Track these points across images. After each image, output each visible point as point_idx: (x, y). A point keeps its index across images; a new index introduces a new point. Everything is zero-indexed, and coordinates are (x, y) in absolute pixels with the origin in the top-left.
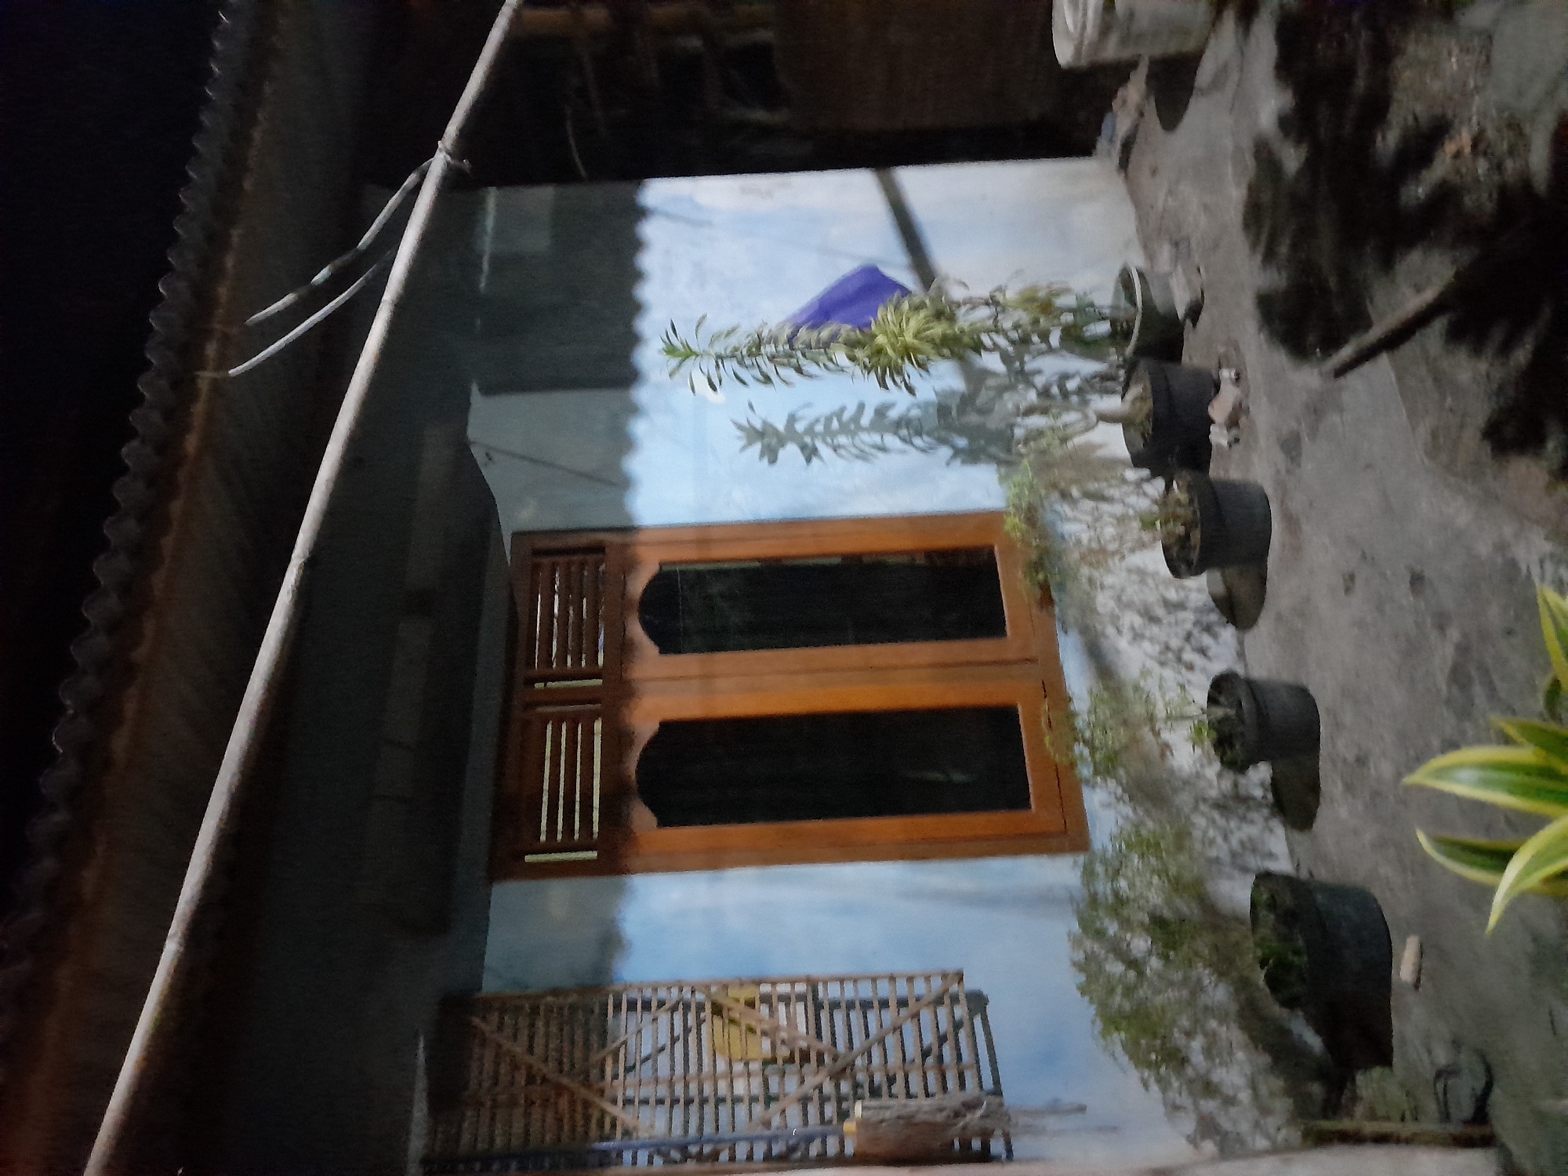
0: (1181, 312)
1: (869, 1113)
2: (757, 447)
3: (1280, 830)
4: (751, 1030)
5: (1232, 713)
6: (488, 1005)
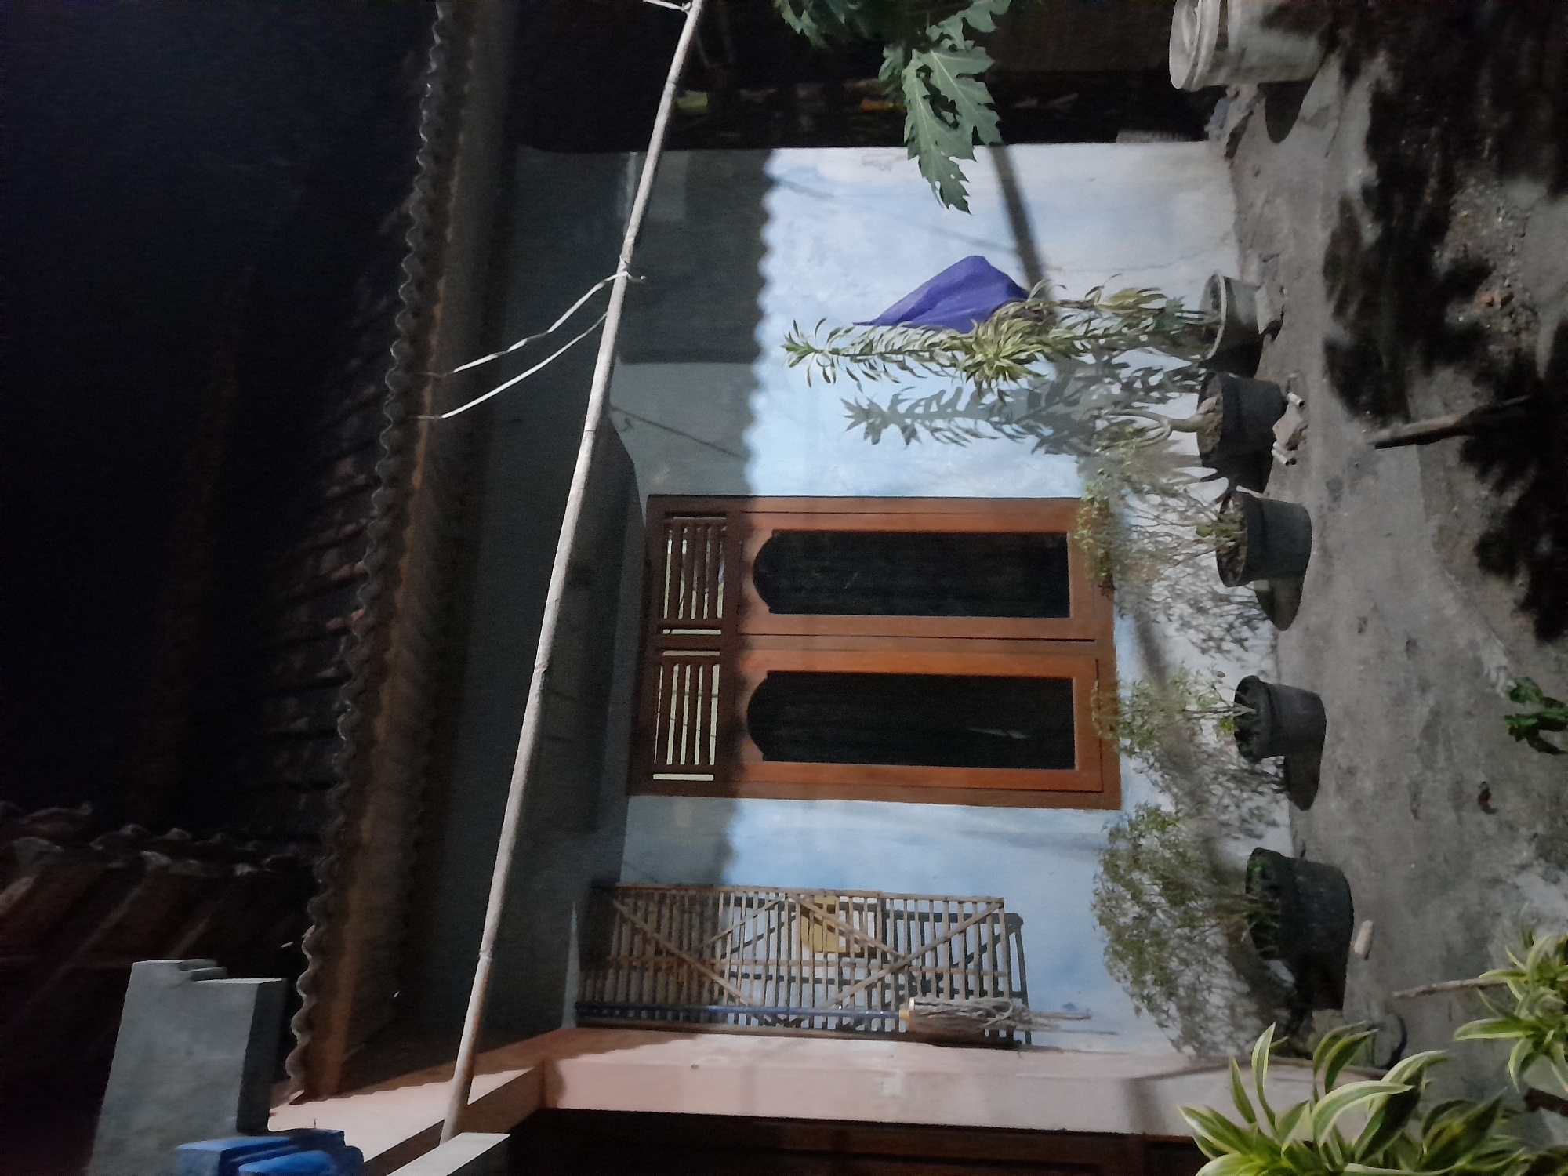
0: (1261, 329)
1: (920, 1006)
3: (1285, 802)
4: (831, 929)
5: (1253, 711)
6: (626, 892)
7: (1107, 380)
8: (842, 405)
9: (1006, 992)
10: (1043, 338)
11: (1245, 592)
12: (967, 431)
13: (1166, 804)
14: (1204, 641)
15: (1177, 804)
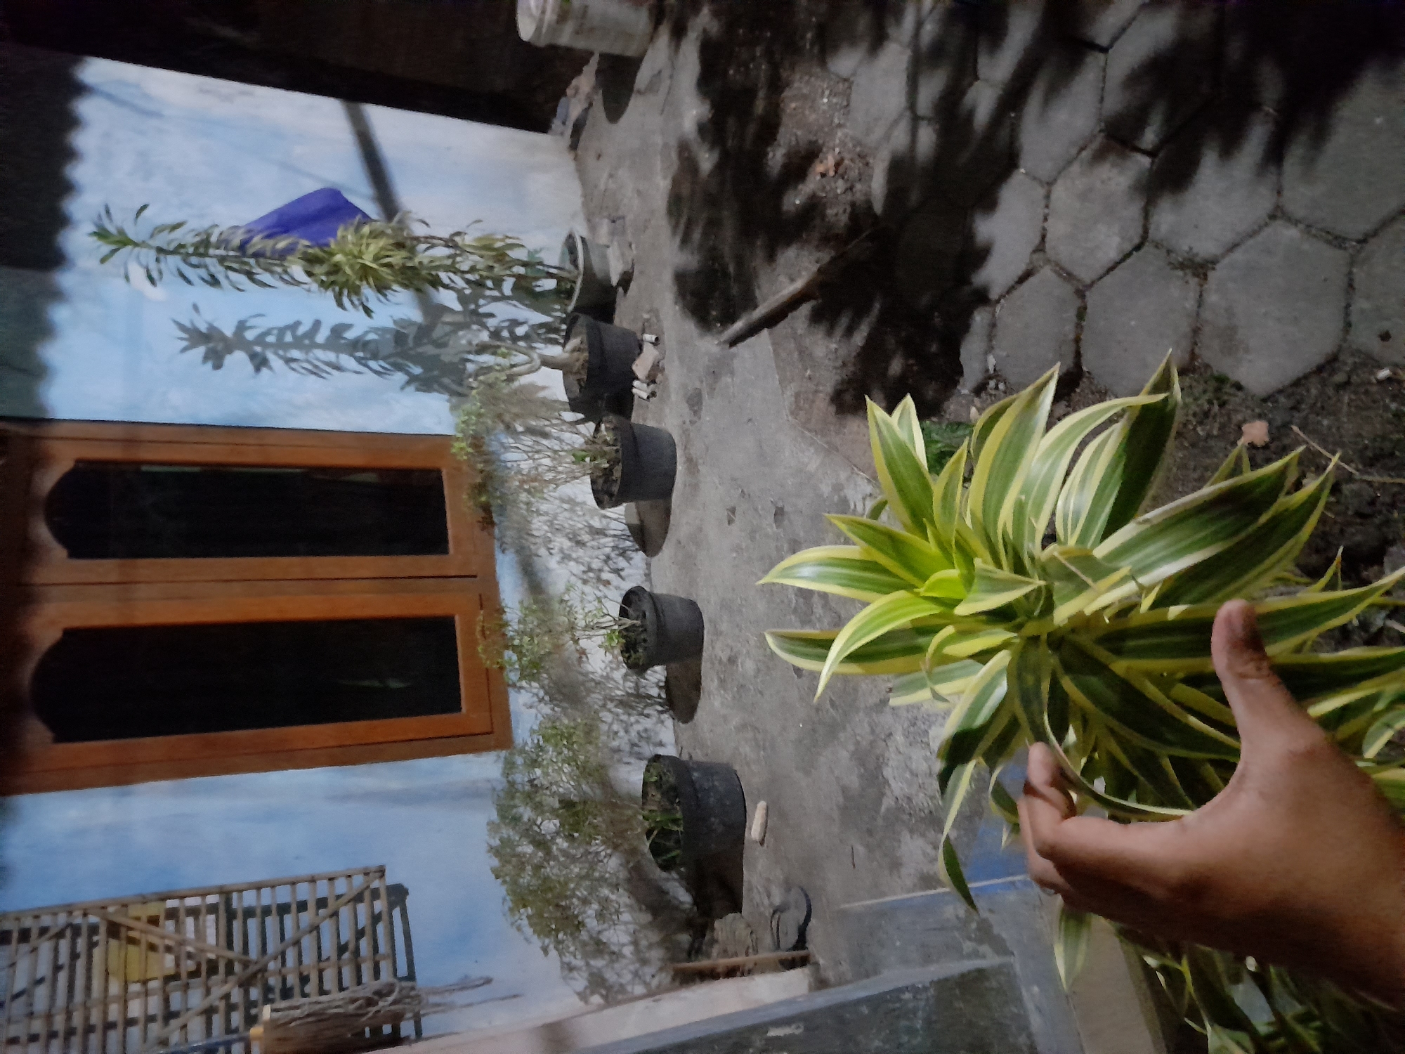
0: (614, 281)
1: (276, 1015)
2: (201, 350)
5: (638, 622)
7: (475, 327)
8: (174, 326)
11: (617, 526)
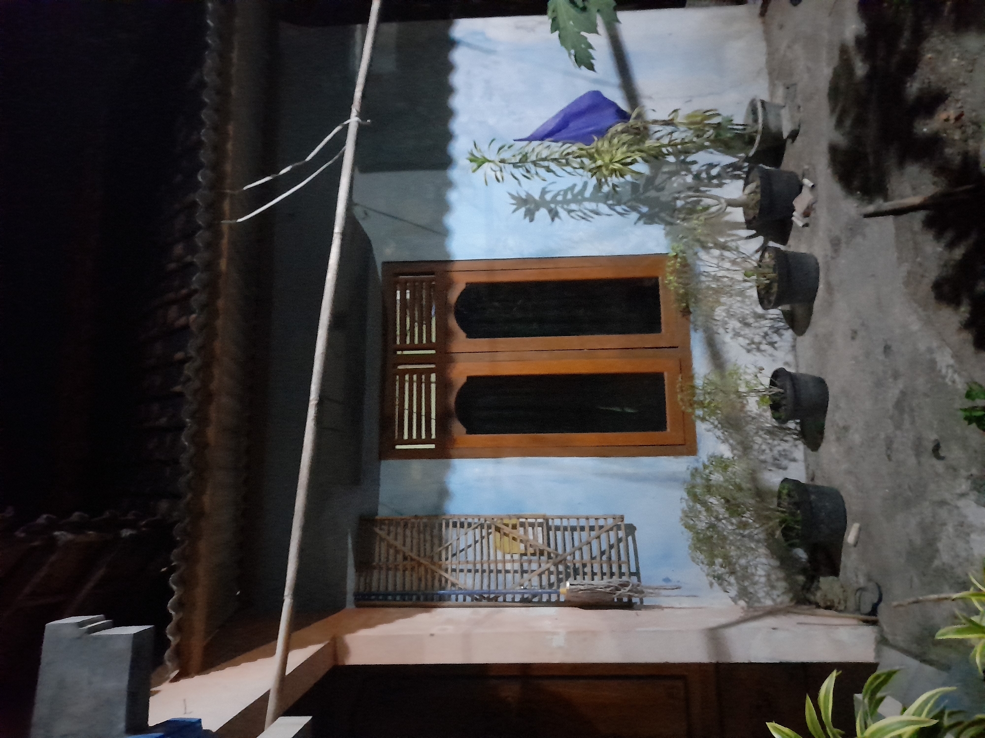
0: (785, 135)
3: (801, 446)
4: (514, 539)
5: (782, 390)
6: (382, 522)
7: (683, 173)
8: (508, 196)
9: (627, 573)
10: (642, 147)
11: (775, 312)
12: (592, 211)
13: (725, 451)
14: (749, 344)
15: (732, 451)
